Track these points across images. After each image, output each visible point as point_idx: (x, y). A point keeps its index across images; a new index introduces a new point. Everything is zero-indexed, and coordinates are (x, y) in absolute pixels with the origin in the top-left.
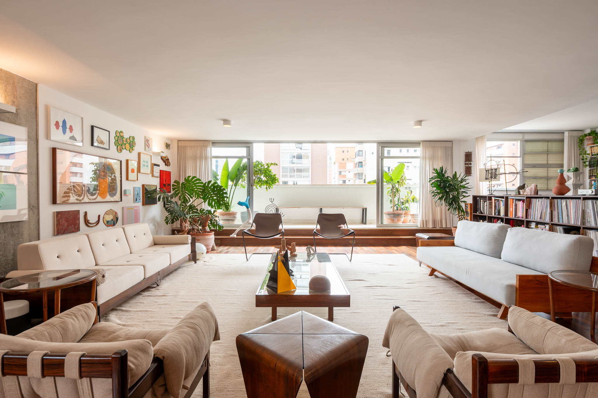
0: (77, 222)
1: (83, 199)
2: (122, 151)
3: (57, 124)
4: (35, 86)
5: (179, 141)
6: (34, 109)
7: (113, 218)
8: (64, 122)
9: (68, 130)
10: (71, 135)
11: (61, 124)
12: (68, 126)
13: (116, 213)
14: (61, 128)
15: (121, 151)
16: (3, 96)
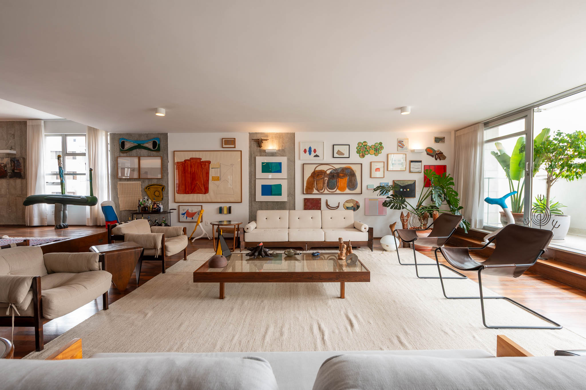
0: (319, 205)
1: (324, 192)
2: (365, 156)
3: (305, 151)
4: (294, 134)
5: (456, 131)
6: (293, 146)
7: (353, 205)
8: (310, 148)
9: (312, 152)
10: (315, 154)
11: (308, 150)
12: (312, 150)
13: (357, 202)
14: (308, 152)
15: (363, 156)
16: (278, 145)
